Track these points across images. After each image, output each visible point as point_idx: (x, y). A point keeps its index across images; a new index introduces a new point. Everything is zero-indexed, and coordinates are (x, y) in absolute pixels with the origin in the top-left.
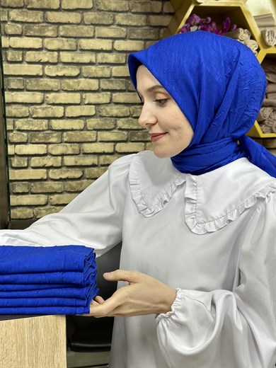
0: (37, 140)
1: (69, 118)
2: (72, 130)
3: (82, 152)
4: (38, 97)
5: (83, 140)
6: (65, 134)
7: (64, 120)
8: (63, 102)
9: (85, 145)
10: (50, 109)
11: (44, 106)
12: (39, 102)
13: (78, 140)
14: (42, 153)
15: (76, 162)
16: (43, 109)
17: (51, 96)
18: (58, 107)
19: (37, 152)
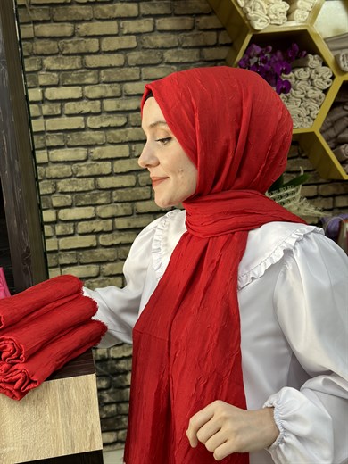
0: (83, 202)
1: (117, 174)
2: (123, 188)
3: (135, 212)
4: (81, 153)
5: (135, 199)
6: (114, 192)
7: (113, 177)
8: (110, 157)
9: (138, 204)
10: (95, 166)
11: (89, 162)
12: (83, 159)
13: (130, 198)
14: (89, 217)
15: (129, 224)
16: (88, 166)
17: (95, 151)
18: (105, 163)
19: (84, 216)
